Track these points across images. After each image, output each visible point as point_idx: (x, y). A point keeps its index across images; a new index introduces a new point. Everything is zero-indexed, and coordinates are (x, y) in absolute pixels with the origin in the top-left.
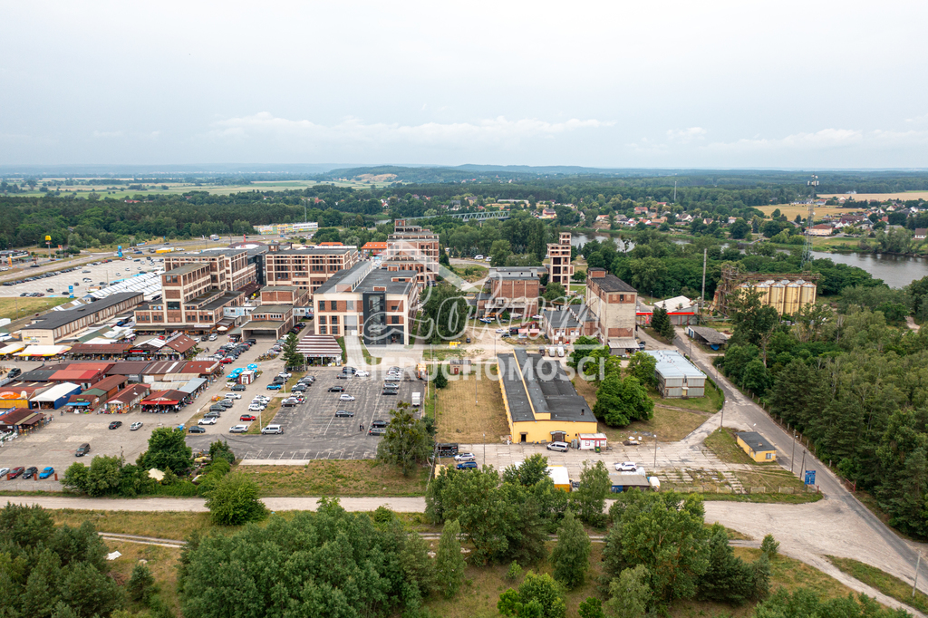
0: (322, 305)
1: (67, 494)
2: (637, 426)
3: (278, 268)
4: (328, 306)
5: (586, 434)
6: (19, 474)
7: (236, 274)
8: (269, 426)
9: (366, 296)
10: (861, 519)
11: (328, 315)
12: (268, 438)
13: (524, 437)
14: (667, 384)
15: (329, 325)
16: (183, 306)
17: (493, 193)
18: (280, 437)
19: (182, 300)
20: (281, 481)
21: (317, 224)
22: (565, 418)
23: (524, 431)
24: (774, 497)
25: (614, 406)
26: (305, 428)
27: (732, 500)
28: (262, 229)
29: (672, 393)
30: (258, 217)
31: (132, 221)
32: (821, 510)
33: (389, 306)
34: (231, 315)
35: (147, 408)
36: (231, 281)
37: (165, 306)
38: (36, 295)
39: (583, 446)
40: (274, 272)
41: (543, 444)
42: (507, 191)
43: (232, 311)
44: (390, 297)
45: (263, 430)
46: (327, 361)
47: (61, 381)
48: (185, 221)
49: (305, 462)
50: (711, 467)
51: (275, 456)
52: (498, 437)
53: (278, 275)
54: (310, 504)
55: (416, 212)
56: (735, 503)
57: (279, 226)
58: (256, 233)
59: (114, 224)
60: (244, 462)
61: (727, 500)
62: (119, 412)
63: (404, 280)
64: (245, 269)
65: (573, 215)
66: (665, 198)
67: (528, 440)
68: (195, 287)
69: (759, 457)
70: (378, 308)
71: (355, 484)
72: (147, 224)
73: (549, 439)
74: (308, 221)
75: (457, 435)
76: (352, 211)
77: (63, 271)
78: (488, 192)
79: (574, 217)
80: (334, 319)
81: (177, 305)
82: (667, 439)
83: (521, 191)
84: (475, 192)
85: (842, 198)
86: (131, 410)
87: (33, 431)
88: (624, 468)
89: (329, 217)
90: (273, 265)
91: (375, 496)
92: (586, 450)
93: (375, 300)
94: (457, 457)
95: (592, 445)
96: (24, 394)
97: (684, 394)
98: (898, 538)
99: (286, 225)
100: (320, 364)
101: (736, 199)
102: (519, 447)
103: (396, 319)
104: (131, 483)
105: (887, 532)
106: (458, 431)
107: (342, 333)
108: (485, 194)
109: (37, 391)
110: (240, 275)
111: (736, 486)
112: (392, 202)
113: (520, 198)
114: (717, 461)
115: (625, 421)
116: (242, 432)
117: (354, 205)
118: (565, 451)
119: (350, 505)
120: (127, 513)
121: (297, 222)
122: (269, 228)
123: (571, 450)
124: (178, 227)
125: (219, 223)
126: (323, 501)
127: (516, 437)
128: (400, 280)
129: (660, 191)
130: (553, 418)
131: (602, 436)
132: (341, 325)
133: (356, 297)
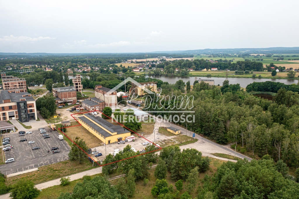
2: (139, 131)
4: (1, 109)
5: (128, 136)
8: (8, 160)
9: (18, 104)
10: (210, 143)
11: (1, 112)
12: (10, 165)
15: (2, 117)
18: (17, 162)
20: (33, 178)
22: (120, 133)
23: (109, 140)
25: (132, 127)
26: (23, 157)
32: (200, 143)
33: (28, 106)
39: (129, 140)
41: (115, 143)
42: (27, 62)
44: (28, 103)
45: (6, 162)
46: (9, 131)
49: (36, 169)
50: (166, 138)
51: (20, 170)
52: (99, 144)
60: (8, 176)
63: (28, 96)
66: (85, 62)
67: (111, 142)
69: (177, 133)
70: (23, 108)
71: (64, 171)
73: (117, 141)
78: (20, 62)
79: (60, 70)
80: (4, 114)
82: (149, 133)
84: (15, 63)
85: (134, 60)
88: (146, 144)
91: (75, 173)
92: (130, 142)
93: (22, 105)
94: (93, 153)
95: (131, 140)
98: (220, 145)
100: (6, 132)
101: (107, 62)
102: (109, 145)
103: (31, 111)
107: (8, 119)
113: (33, 64)
114: (166, 136)
115: (135, 130)
118: (124, 143)
127: (107, 143)
128: (26, 96)
131: (133, 136)
132: (7, 116)
133: (13, 104)
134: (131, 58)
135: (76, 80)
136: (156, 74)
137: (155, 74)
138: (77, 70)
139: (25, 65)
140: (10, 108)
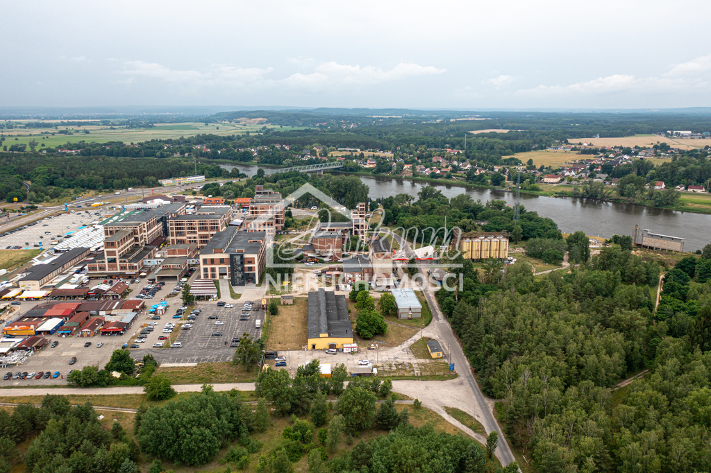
0: (205, 261)
1: (69, 386)
2: (378, 338)
3: (177, 229)
4: (209, 262)
5: (347, 344)
6: (41, 376)
7: (150, 232)
8: (175, 343)
9: (232, 256)
10: (471, 388)
11: (209, 267)
12: (174, 350)
13: (314, 347)
14: (400, 311)
15: (209, 273)
16: (118, 261)
17: (335, 143)
18: (181, 350)
19: (117, 257)
20: (182, 376)
21: (204, 177)
22: (336, 336)
23: (314, 343)
24: (433, 377)
25: (365, 328)
26: (195, 343)
27: (412, 379)
28: (165, 182)
29: (403, 316)
30: (161, 173)
31: (70, 178)
32: (454, 383)
33: (246, 261)
35: (104, 333)
36: (146, 237)
37: (106, 261)
39: (345, 351)
40: (174, 231)
41: (324, 350)
42: (345, 142)
43: (149, 262)
44: (246, 256)
45: (172, 346)
46: (208, 297)
47: (51, 317)
48: (109, 178)
49: (195, 364)
50: (408, 361)
51: (179, 361)
52: (301, 346)
53: (177, 233)
54: (197, 388)
55: (277, 161)
56: (413, 381)
57: (177, 179)
58: (160, 185)
59: (57, 180)
60: (163, 365)
61: (409, 379)
62: (88, 336)
63: (256, 242)
64: (156, 227)
66: (458, 147)
67: (316, 348)
68: (125, 247)
69: (434, 355)
70: (239, 263)
71: (221, 376)
72: (82, 181)
73: (328, 347)
74: (199, 174)
75: (278, 345)
76: (231, 159)
78: (331, 142)
79: (388, 167)
80: (213, 270)
81: (114, 260)
82: (392, 345)
83: (355, 142)
84: (322, 143)
85: (585, 142)
86: (95, 335)
87: (42, 350)
88: (362, 363)
89: (213, 170)
90: (174, 226)
91: (231, 382)
92: (346, 353)
93: (238, 258)
94: (277, 359)
95: (350, 351)
96: (32, 327)
97: (410, 316)
98: (483, 396)
99: (182, 179)
100: (204, 300)
101: (507, 148)
102: (311, 352)
103: (250, 269)
104: (104, 380)
105: (479, 394)
106: (279, 343)
107: (218, 277)
108: (329, 144)
109: (39, 324)
110: (152, 232)
111: (417, 372)
112: (260, 152)
113: (354, 146)
114: (412, 358)
115: (370, 335)
116: (160, 347)
117: (232, 155)
118: (334, 354)
119: (218, 388)
120: (103, 396)
121: (190, 176)
122: (170, 181)
123: (338, 353)
124: (104, 182)
125: (135, 179)
126: (204, 387)
127: (310, 347)
128: (254, 242)
129: (455, 140)
130: (330, 336)
131: (355, 345)
132: (217, 273)
133: (226, 256)
134: (587, 133)
136: (591, 196)
137: (588, 194)
138: (421, 170)
139: (339, 149)
140: (222, 261)
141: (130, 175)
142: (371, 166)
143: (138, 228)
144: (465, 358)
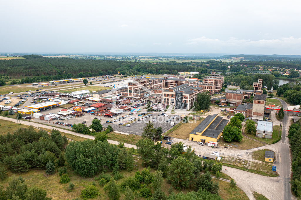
1: (73, 131)
2: (235, 143)
3: (165, 84)
4: (166, 95)
5: (211, 141)
6: (68, 125)
7: (154, 85)
9: (177, 94)
10: (284, 186)
11: (166, 98)
13: (192, 139)
14: (257, 132)
15: (166, 101)
16: (133, 92)
17: (271, 65)
18: (129, 127)
19: (132, 90)
20: (118, 137)
21: (198, 72)
22: (206, 135)
23: (193, 137)
24: (258, 172)
26: (137, 127)
27: (241, 169)
28: (180, 73)
29: (259, 135)
30: (180, 70)
31: (145, 69)
32: (272, 180)
33: (184, 97)
34: (146, 96)
35: (105, 116)
36: (153, 87)
37: (128, 92)
38: (107, 86)
39: (209, 145)
40: (164, 85)
41: (198, 142)
43: (146, 95)
44: (184, 94)
45: (126, 125)
47: (92, 107)
48: (159, 69)
49: (128, 134)
50: (246, 159)
51: (123, 132)
52: (186, 138)
53: (165, 86)
55: (238, 70)
56: (241, 171)
57: (186, 72)
58: (178, 74)
59: (141, 69)
60: (115, 132)
61: (239, 169)
62: (99, 116)
63: (194, 90)
64: (159, 84)
65: (296, 74)
67: (194, 140)
68: (136, 88)
69: (267, 160)
70: (180, 97)
72: (149, 70)
73: (200, 141)
74: (197, 71)
75: (176, 135)
76: (217, 69)
77: (119, 81)
80: (168, 99)
81: (131, 91)
83: (283, 65)
86: (102, 115)
87: (79, 117)
88: (215, 153)
89: (203, 70)
90: (164, 83)
92: (210, 146)
93: (180, 95)
94: (168, 141)
95: (212, 145)
96: (82, 108)
97: (264, 137)
98: (291, 192)
99: (188, 72)
100: (158, 111)
102: (190, 142)
103: (185, 101)
105: (289, 192)
106: (177, 134)
107: (170, 104)
108: (268, 65)
109: (85, 108)
110: (157, 85)
111: (248, 166)
112: (231, 67)
113: (282, 67)
115: (229, 140)
116: (121, 125)
117: (218, 67)
118: (202, 145)
120: (80, 137)
121: (192, 71)
122: (183, 73)
123: (205, 145)
124: (157, 71)
125: (168, 71)
127: (190, 139)
128: (192, 90)
130: (202, 135)
131: (217, 143)
132: (170, 101)
133: (174, 93)
135: (256, 84)
139: (273, 68)
140: (172, 96)
141: (167, 69)
142: (287, 74)
143: (146, 80)
144: (291, 167)
